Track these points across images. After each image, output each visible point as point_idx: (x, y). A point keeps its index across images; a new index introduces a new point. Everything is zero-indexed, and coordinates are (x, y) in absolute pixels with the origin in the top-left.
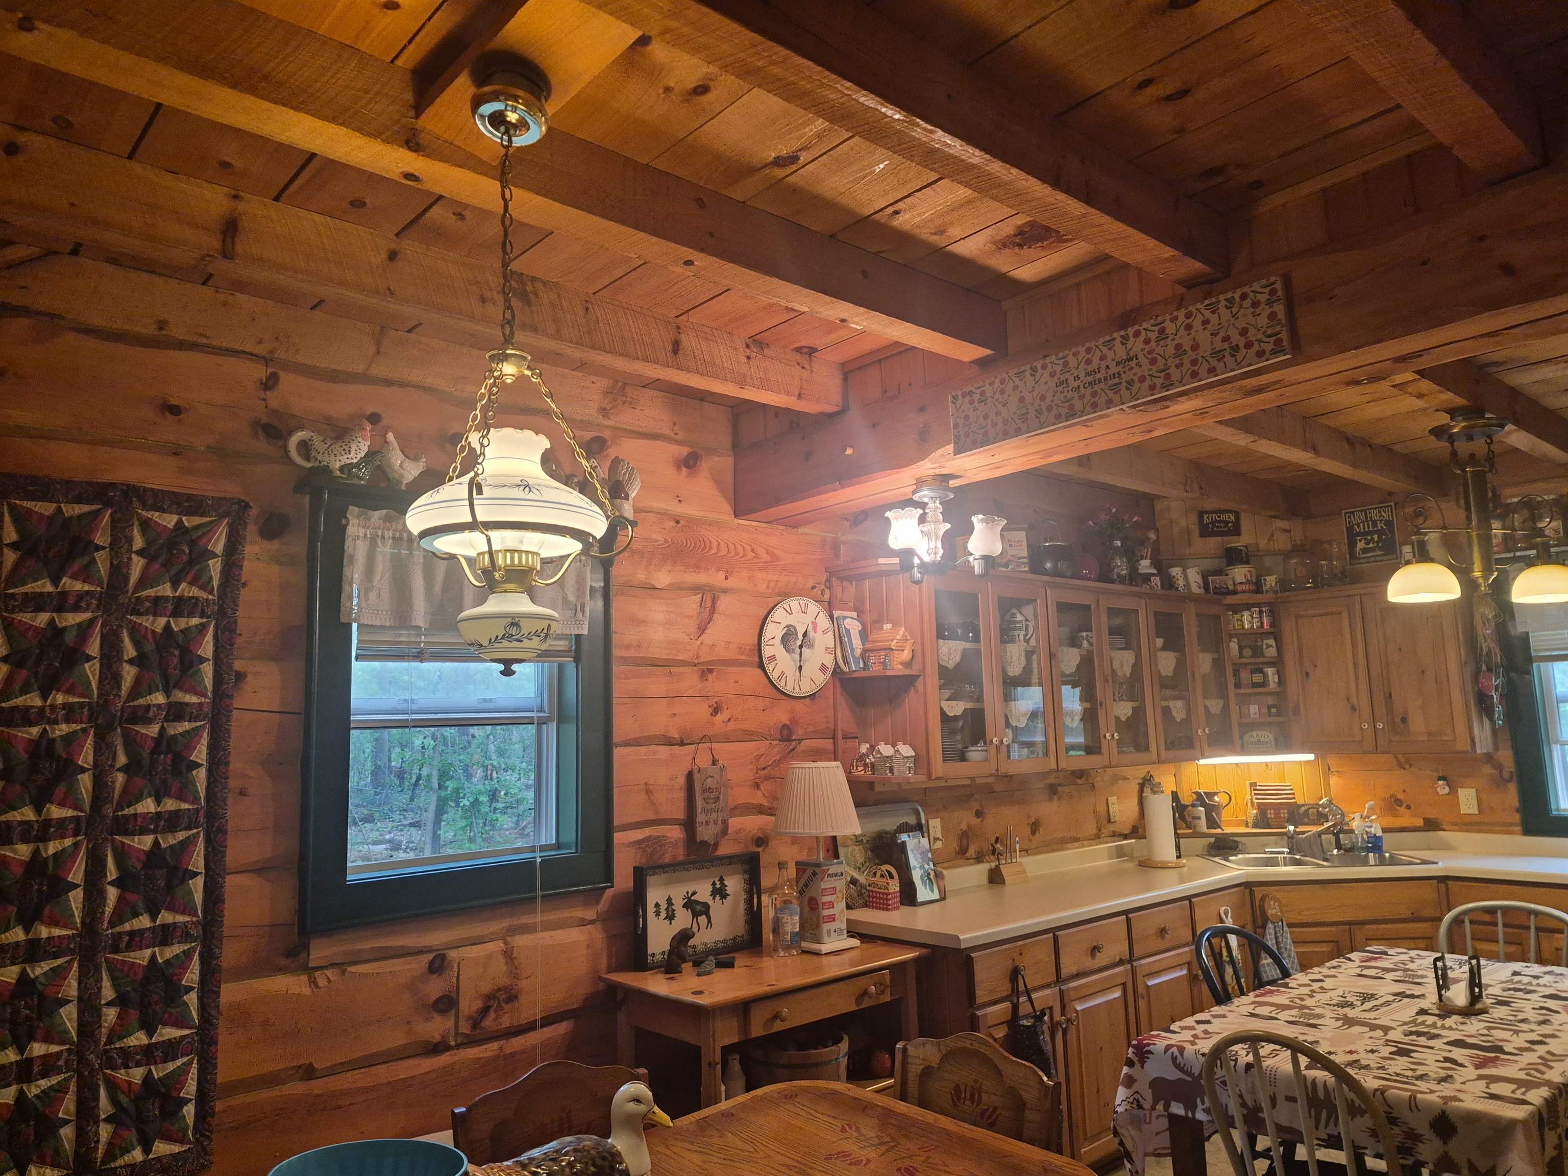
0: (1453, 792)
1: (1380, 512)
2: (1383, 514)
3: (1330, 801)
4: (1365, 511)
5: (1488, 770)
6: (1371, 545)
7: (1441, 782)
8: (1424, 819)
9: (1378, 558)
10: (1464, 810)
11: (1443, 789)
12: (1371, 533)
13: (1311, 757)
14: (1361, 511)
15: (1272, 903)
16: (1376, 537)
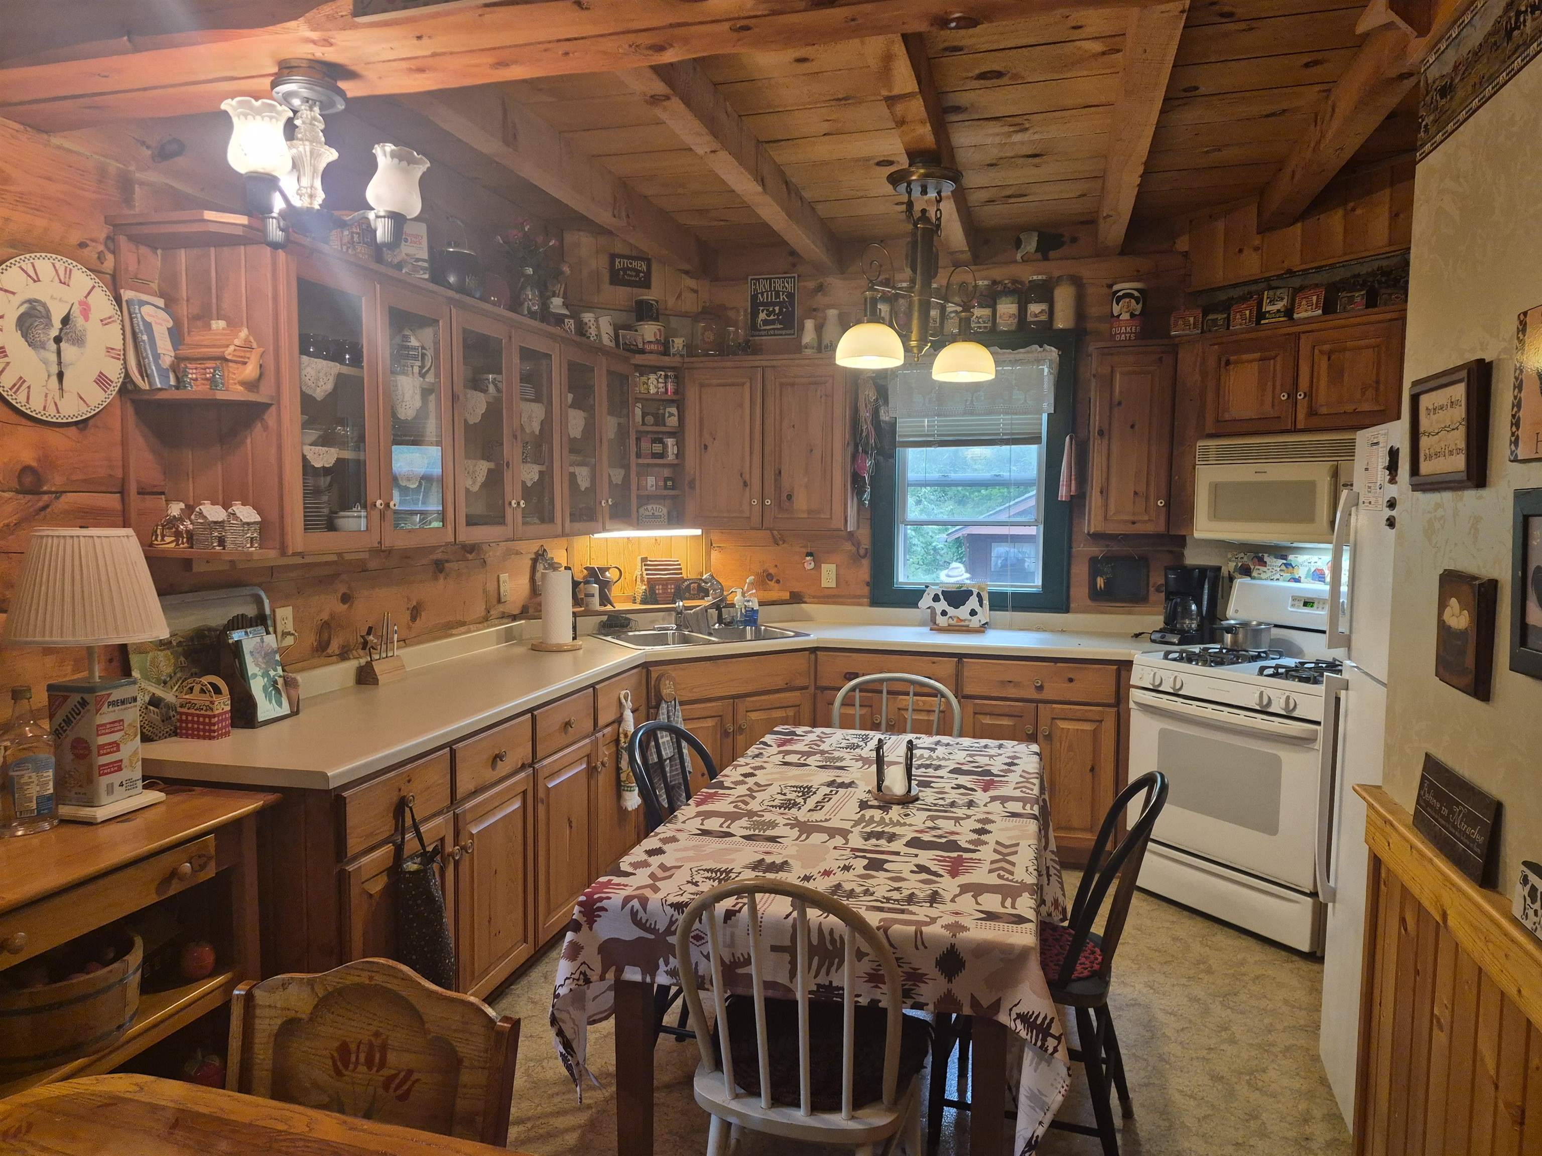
0: (818, 567)
1: (783, 282)
2: (786, 285)
3: (712, 576)
4: (770, 279)
5: (848, 546)
6: (772, 317)
7: (808, 558)
8: (791, 593)
9: (776, 332)
10: (824, 584)
11: (809, 564)
12: (774, 304)
13: (698, 532)
14: (767, 279)
15: (667, 682)
16: (777, 309)
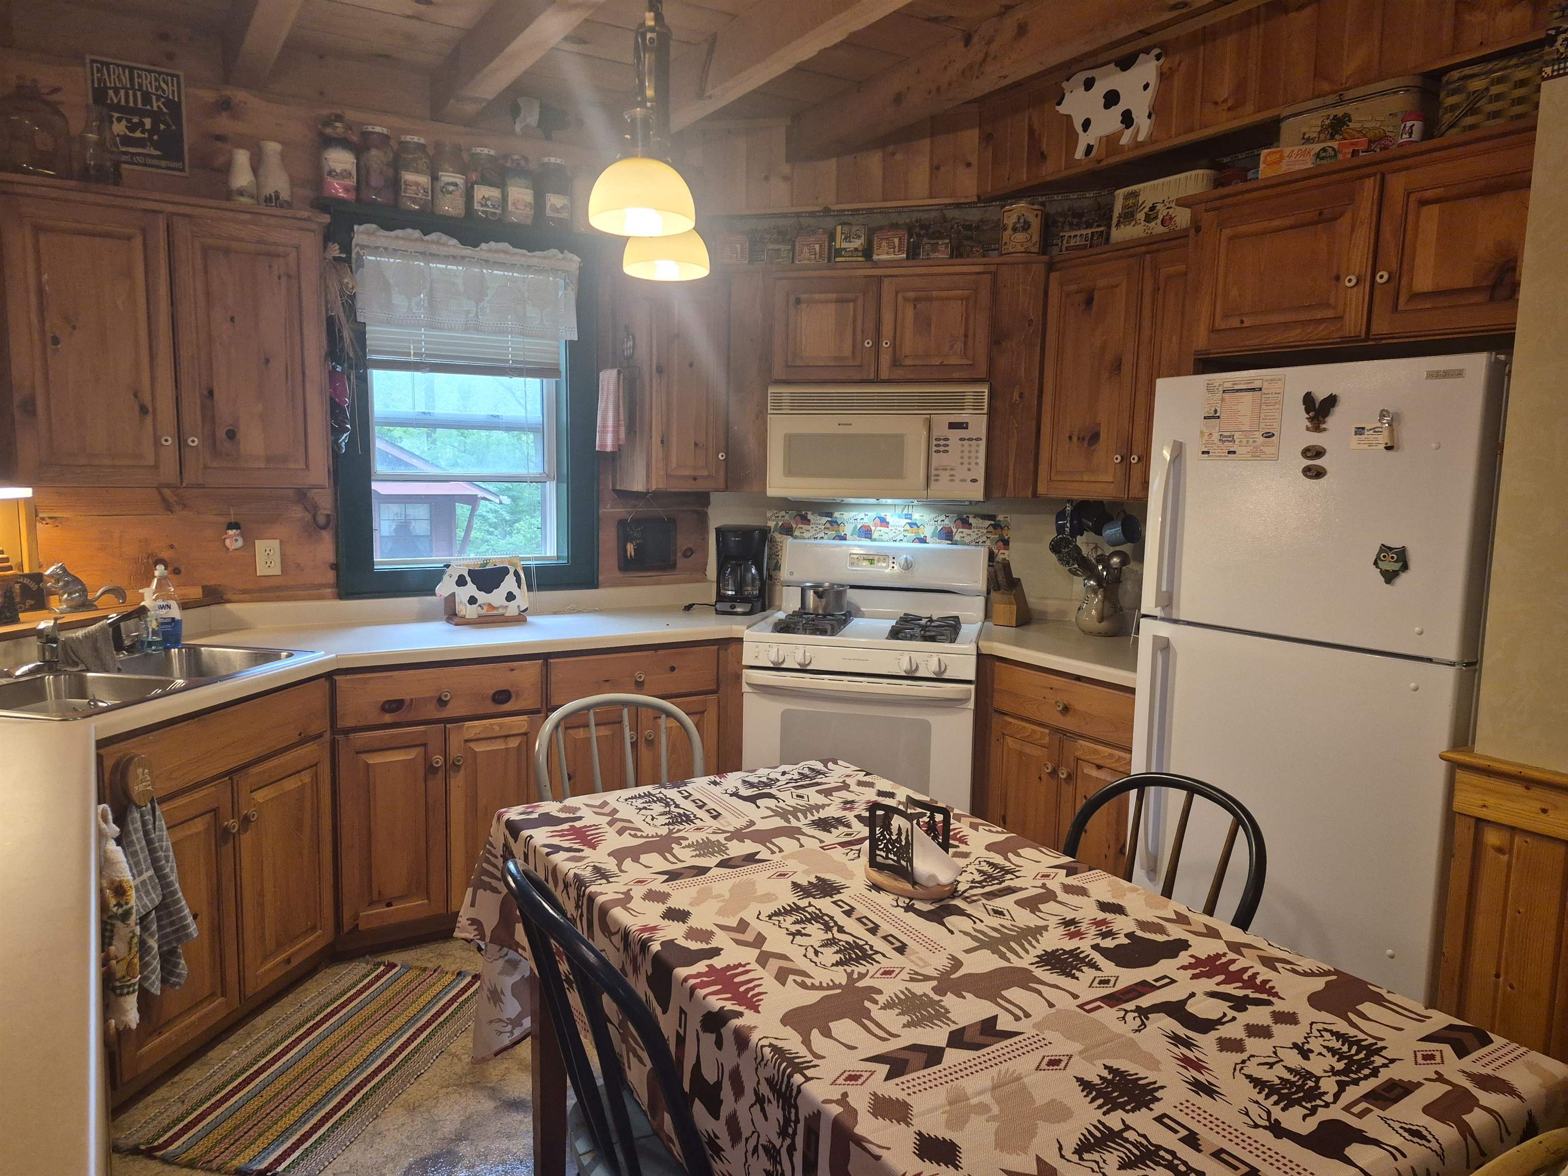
0: (249, 545)
1: (156, 80)
2: (164, 86)
3: (63, 568)
4: (131, 69)
5: (298, 512)
6: (138, 134)
7: (231, 532)
8: (204, 588)
9: (149, 161)
10: (262, 570)
11: (234, 541)
12: (142, 113)
13: (26, 492)
14: (124, 67)
15: (140, 770)
16: (148, 122)
